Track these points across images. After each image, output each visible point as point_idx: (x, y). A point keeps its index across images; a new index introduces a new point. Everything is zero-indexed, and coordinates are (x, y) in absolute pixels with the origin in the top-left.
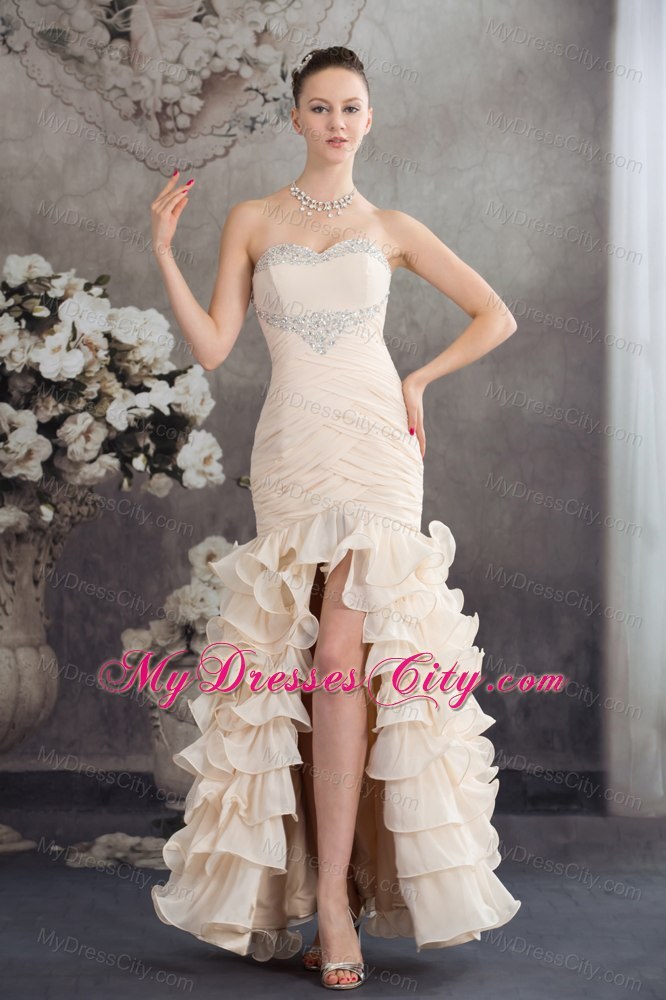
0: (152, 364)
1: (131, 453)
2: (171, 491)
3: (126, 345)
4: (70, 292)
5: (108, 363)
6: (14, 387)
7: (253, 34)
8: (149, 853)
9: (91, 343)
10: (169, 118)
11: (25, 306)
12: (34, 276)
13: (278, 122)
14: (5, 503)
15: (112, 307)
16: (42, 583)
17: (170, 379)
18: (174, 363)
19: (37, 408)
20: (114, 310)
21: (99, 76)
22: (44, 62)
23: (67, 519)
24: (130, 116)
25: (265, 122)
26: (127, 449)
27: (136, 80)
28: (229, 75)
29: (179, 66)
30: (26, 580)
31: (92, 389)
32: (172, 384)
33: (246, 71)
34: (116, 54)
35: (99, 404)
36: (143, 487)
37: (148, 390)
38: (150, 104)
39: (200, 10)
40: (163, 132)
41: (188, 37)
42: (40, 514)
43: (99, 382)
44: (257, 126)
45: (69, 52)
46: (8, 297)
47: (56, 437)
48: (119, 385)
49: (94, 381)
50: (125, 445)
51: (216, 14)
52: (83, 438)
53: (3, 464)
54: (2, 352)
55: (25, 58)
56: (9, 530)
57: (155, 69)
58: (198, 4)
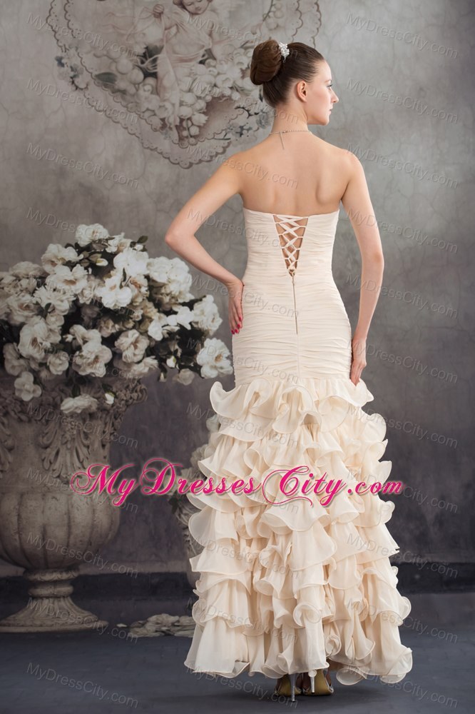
0: (178, 296)
1: (165, 355)
2: (194, 380)
3: (160, 283)
4: (121, 248)
5: (148, 296)
6: (85, 314)
7: (239, 71)
8: (185, 626)
9: (136, 283)
10: (184, 129)
11: (91, 259)
12: (97, 238)
13: (258, 129)
14: (82, 393)
15: (149, 258)
16: (108, 446)
17: (190, 305)
18: (193, 294)
19: (101, 328)
20: (151, 260)
21: (136, 102)
22: (100, 95)
23: (123, 402)
24: (158, 128)
25: (248, 130)
26: (162, 353)
27: (161, 104)
28: (225, 99)
29: (190, 94)
30: (97, 445)
31: (138, 314)
32: (191, 309)
33: (236, 96)
34: (148, 88)
35: (143, 324)
36: (174, 379)
37: (176, 313)
38: (171, 120)
39: (203, 56)
40: (181, 138)
41: (196, 74)
42: (105, 399)
43: (142, 309)
44: (244, 132)
45: (116, 87)
46: (79, 253)
47: (115, 347)
48: (155, 310)
49: (139, 308)
50: (161, 350)
51: (215, 59)
52: (132, 346)
53: (79, 366)
54: (76, 290)
55: (87, 93)
56: (84, 411)
57: (174, 96)
58: (202, 52)
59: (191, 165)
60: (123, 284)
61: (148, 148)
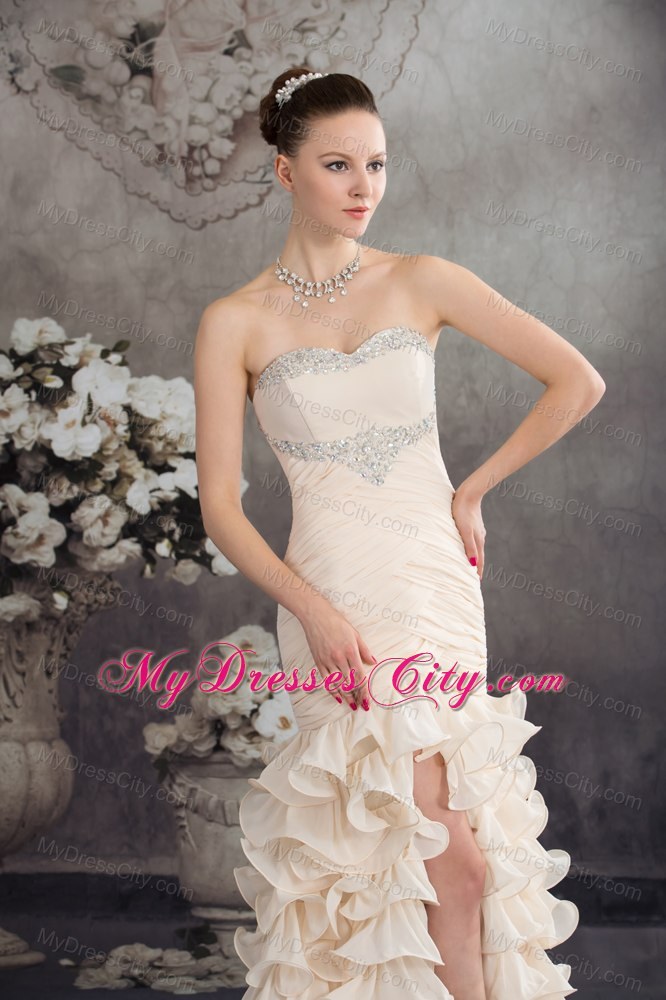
0: (178, 441)
1: (154, 538)
2: (200, 578)
3: (148, 419)
4: (86, 359)
5: (128, 439)
6: (24, 466)
8: (172, 968)
9: (108, 417)
10: (196, 163)
11: (35, 375)
12: (45, 342)
14: (15, 590)
15: (133, 376)
20: (135, 380)
21: (117, 117)
22: (57, 102)
23: (82, 608)
26: (149, 534)
27: (159, 121)
29: (207, 105)
30: (38, 670)
31: (111, 469)
34: (137, 92)
35: (117, 487)
36: (167, 574)
38: (174, 147)
39: (231, 42)
40: (190, 179)
41: (218, 72)
42: (53, 601)
43: (118, 461)
45: (84, 91)
46: (16, 365)
47: (70, 521)
48: (139, 464)
49: (112, 460)
50: (147, 530)
51: (249, 47)
52: (100, 522)
53: (11, 550)
54: (10, 427)
55: (36, 98)
56: (19, 618)
57: (180, 108)
58: (229, 35)
59: (204, 223)
60: (88, 419)
61: (135, 193)
